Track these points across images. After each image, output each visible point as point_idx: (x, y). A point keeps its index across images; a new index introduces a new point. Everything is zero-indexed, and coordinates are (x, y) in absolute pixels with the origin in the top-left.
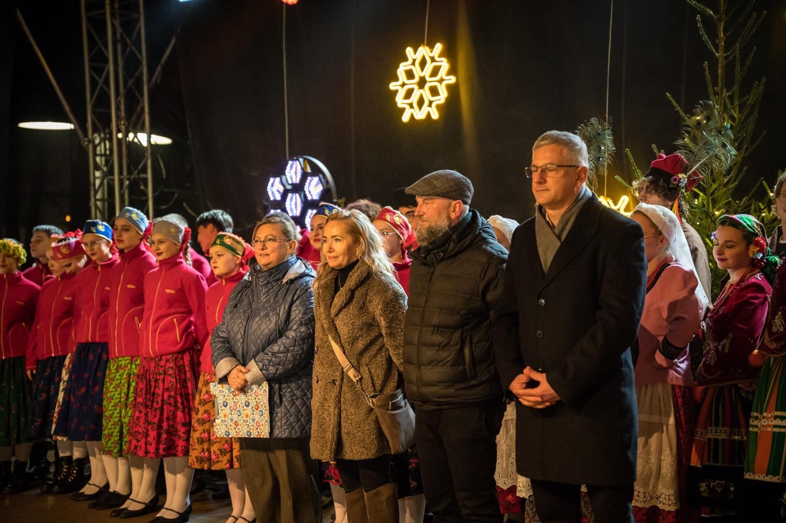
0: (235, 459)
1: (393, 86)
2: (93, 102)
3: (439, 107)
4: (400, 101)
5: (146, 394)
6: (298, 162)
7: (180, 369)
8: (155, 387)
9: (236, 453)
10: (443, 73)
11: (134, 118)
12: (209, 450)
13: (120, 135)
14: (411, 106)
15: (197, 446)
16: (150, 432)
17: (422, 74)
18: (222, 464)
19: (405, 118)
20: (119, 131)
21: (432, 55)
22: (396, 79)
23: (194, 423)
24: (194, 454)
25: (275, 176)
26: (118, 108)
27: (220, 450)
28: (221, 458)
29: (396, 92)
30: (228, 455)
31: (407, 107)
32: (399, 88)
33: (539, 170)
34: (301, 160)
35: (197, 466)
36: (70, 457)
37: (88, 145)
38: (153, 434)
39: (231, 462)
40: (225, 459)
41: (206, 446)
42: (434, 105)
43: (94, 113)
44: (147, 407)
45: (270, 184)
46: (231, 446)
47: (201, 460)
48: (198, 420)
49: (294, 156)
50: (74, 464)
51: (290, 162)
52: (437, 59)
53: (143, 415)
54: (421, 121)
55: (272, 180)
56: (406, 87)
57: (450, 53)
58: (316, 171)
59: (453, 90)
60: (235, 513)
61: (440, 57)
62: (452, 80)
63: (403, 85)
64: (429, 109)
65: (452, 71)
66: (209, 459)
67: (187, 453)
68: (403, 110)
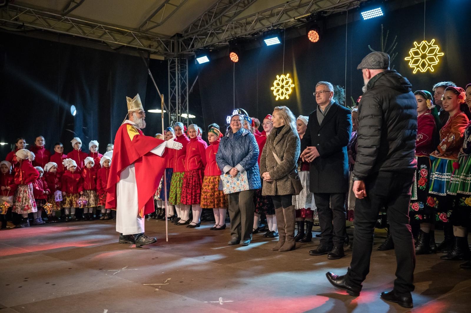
0: (215, 205)
1: (272, 88)
2: (171, 98)
3: (289, 95)
4: (275, 93)
5: (186, 183)
6: (237, 110)
7: (198, 175)
8: (189, 181)
9: (216, 202)
10: (290, 83)
11: (184, 104)
12: (207, 202)
13: (179, 115)
14: (279, 95)
15: (203, 200)
16: (188, 196)
17: (282, 84)
18: (211, 206)
19: (277, 99)
20: (179, 113)
21: (286, 78)
22: (273, 86)
23: (202, 193)
24: (202, 203)
25: (229, 115)
26: (178, 100)
27: (210, 202)
28: (211, 204)
29: (273, 90)
30: (213, 203)
31: (277, 95)
32: (275, 89)
33: (318, 93)
34: (238, 109)
35: (203, 207)
36: (161, 208)
37: (169, 112)
38: (189, 197)
39: (214, 205)
40: (212, 205)
41: (206, 200)
42: (287, 94)
43: (171, 102)
44: (187, 188)
45: (227, 118)
46: (214, 200)
47: (204, 205)
48: (203, 192)
49: (236, 108)
50: (162, 210)
51: (234, 110)
52: (287, 79)
53: (185, 190)
54: (282, 100)
55: (228, 117)
56: (277, 89)
57: (292, 77)
58: (243, 113)
59: (294, 89)
60: (216, 224)
61: (288, 78)
62: (293, 86)
63: (276, 88)
64: (285, 96)
65: (293, 83)
66: (207, 205)
67: (200, 203)
68: (276, 96)
